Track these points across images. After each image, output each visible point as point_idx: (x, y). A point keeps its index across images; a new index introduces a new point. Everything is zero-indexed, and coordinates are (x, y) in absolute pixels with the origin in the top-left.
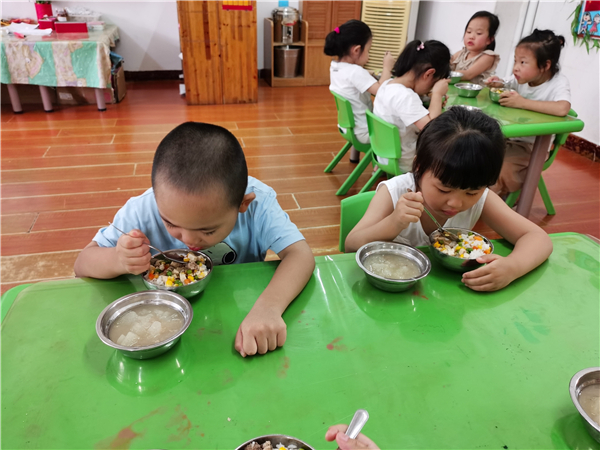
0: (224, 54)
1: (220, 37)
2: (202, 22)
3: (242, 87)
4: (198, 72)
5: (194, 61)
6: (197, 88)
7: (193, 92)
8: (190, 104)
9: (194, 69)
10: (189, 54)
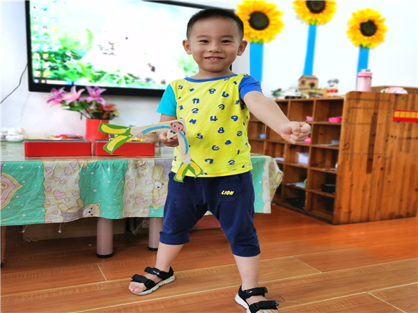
0: (387, 166)
1: (385, 149)
2: (368, 134)
3: (401, 200)
4: (354, 187)
5: (352, 175)
6: (349, 206)
7: (344, 210)
8: (338, 223)
9: (350, 184)
10: (347, 168)
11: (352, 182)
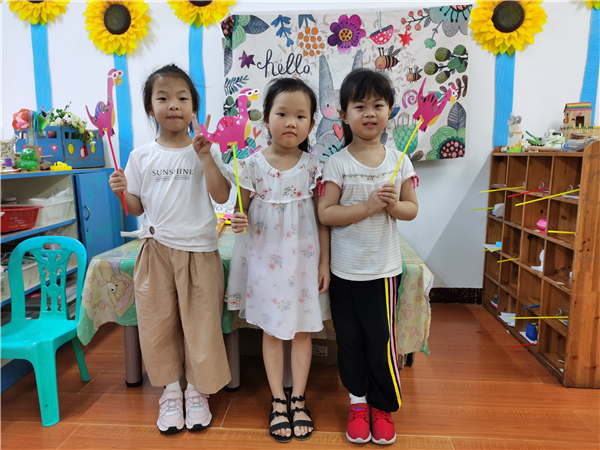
5: (598, 298)
6: (593, 355)
7: (583, 362)
8: (572, 386)
9: (593, 316)
10: (588, 284)
11: (597, 312)
